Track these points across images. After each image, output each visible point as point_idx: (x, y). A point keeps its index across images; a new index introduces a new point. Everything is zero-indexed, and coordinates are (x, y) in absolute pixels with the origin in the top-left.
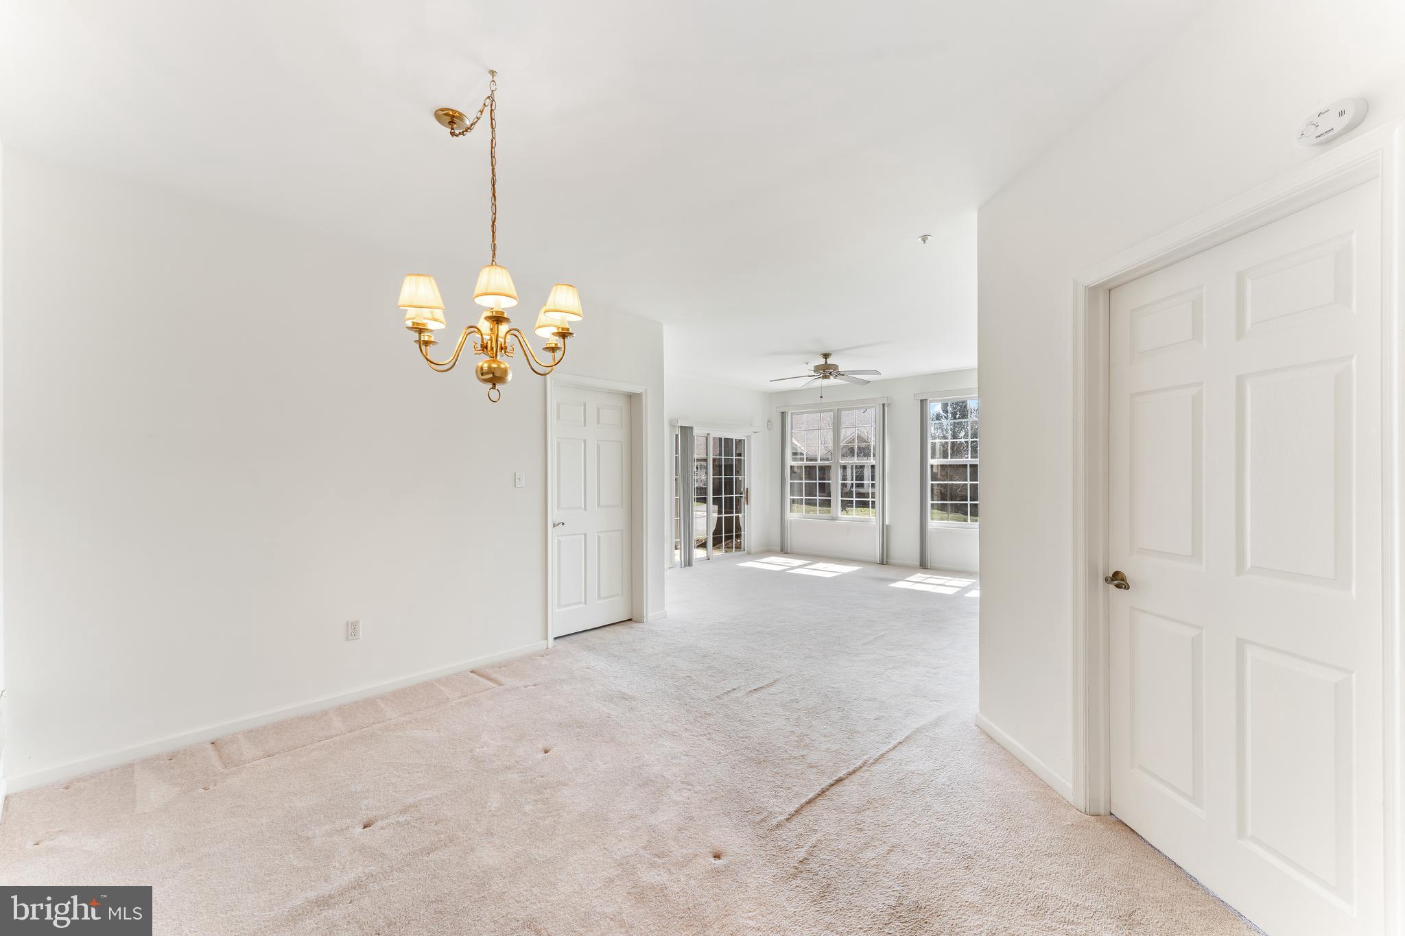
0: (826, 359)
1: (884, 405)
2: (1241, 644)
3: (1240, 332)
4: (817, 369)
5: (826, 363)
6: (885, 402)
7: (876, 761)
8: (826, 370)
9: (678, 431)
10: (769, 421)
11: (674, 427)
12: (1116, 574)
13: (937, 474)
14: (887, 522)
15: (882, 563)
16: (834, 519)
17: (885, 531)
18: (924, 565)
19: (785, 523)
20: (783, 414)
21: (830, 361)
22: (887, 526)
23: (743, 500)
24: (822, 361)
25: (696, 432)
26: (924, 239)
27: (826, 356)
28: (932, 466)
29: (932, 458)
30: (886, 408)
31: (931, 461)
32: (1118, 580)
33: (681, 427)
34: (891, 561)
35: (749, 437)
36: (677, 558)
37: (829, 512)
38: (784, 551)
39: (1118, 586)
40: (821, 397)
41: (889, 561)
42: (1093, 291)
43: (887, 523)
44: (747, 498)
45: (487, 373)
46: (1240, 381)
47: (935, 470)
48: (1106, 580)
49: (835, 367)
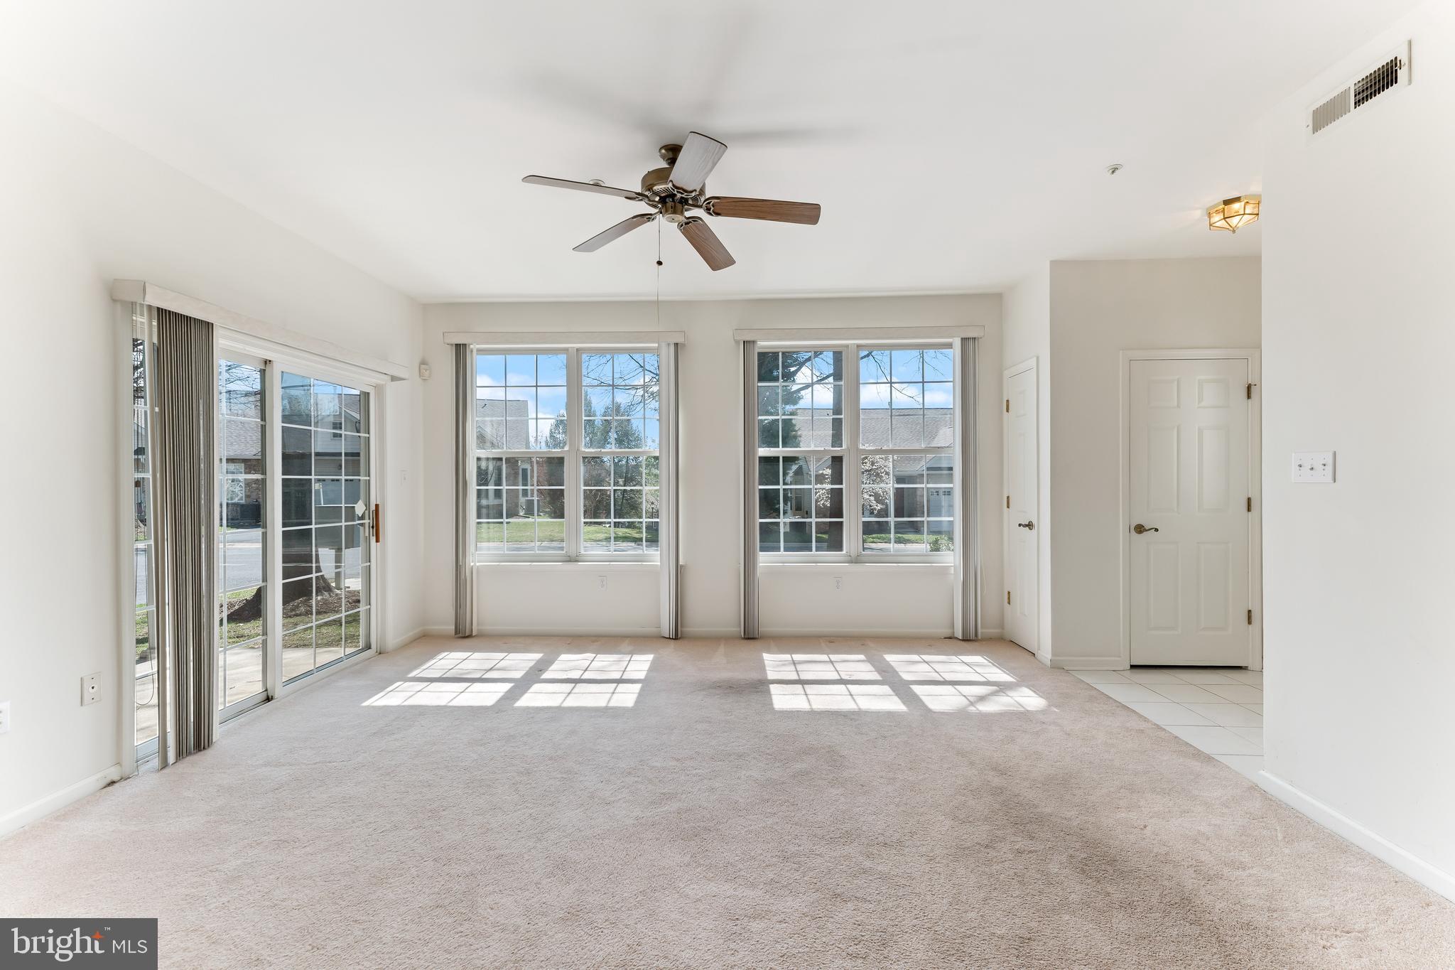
1: (676, 345)
6: (680, 340)
9: (147, 329)
10: (423, 363)
11: (132, 307)
15: (673, 637)
16: (571, 560)
17: (679, 578)
19: (466, 575)
20: (460, 350)
25: (222, 342)
30: (680, 353)
33: (161, 312)
34: (688, 630)
35: (379, 389)
36: (147, 719)
38: (461, 632)
40: (660, 263)
41: (685, 629)
44: (376, 527)
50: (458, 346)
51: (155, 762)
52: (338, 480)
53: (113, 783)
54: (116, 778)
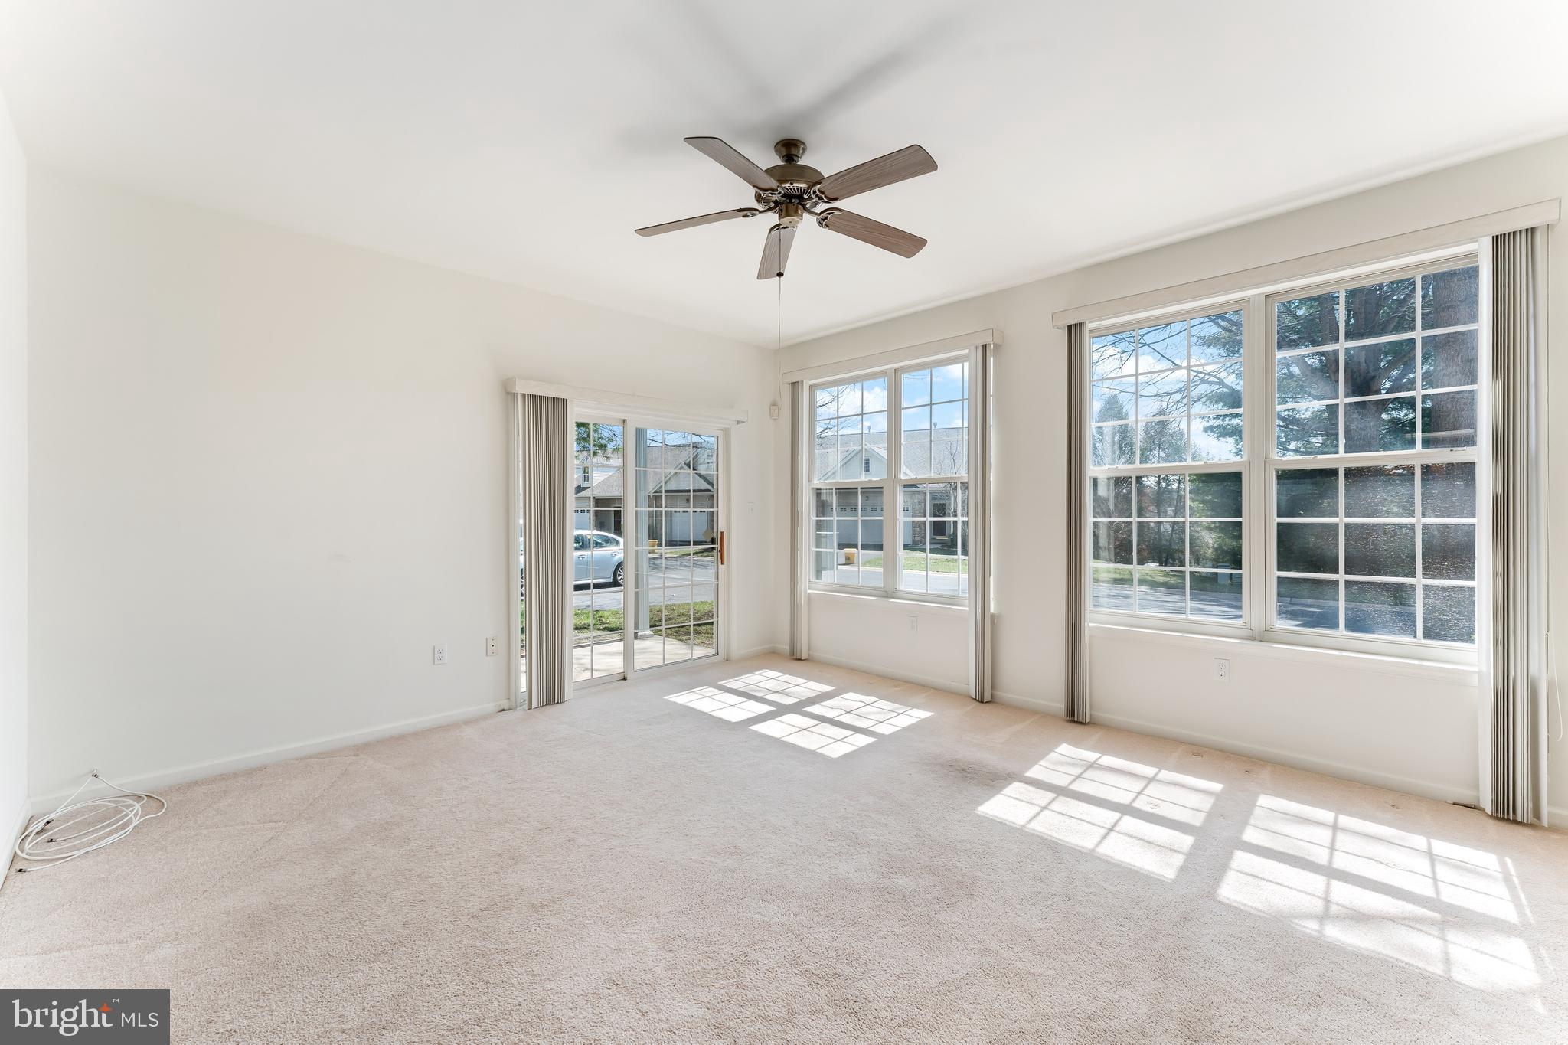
1: (984, 346)
6: (988, 340)
10: (774, 404)
13: (1105, 502)
14: (992, 608)
15: (980, 700)
16: (887, 596)
17: (989, 629)
18: (1075, 719)
19: (799, 602)
20: (795, 388)
22: (992, 616)
28: (1093, 480)
29: (1095, 463)
30: (991, 361)
34: (1001, 694)
35: (726, 432)
38: (795, 654)
41: (997, 697)
43: (992, 611)
44: (722, 551)
47: (1102, 491)
50: (793, 385)
51: (526, 706)
52: (687, 512)
53: (503, 710)
54: (505, 708)
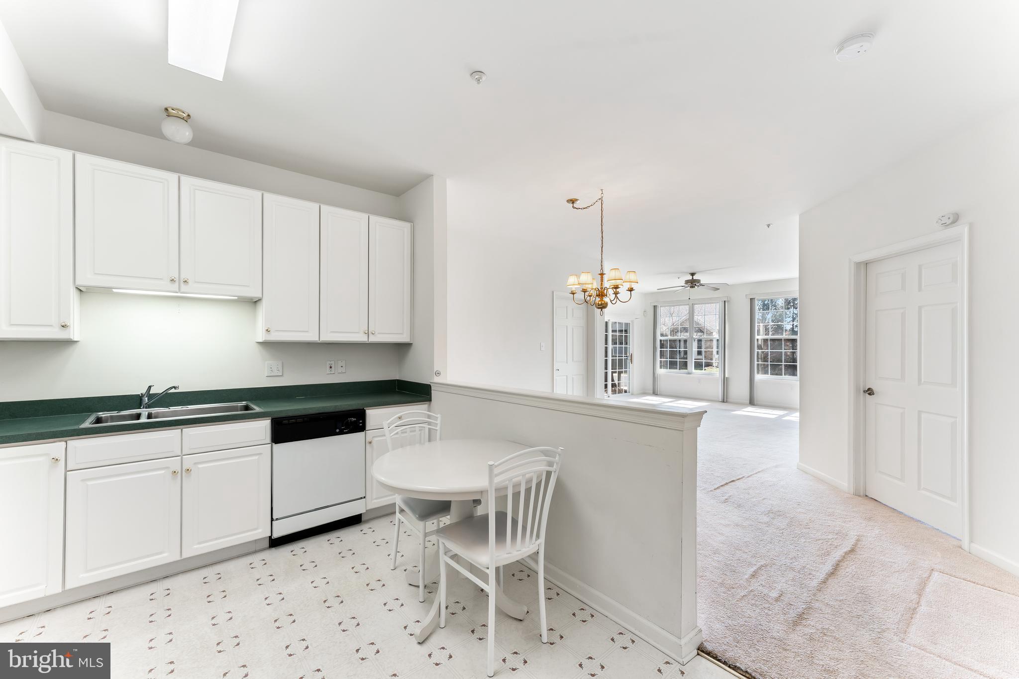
0: (693, 276)
1: (725, 301)
2: (920, 412)
3: (920, 289)
4: (687, 282)
5: (693, 278)
6: (726, 300)
7: (749, 477)
8: (693, 283)
10: (645, 312)
12: (869, 389)
13: (761, 346)
15: (723, 401)
16: (689, 373)
17: (725, 381)
18: (752, 402)
19: (656, 375)
20: (655, 307)
21: (695, 277)
22: (727, 378)
23: (629, 361)
24: (690, 278)
26: (768, 226)
27: (693, 274)
28: (758, 340)
29: (758, 335)
30: (726, 303)
31: (757, 337)
32: (870, 392)
35: (632, 321)
37: (687, 369)
38: (655, 393)
39: (870, 394)
41: (728, 400)
42: (858, 265)
43: (726, 376)
44: (631, 360)
45: (600, 305)
46: (920, 308)
47: (760, 343)
48: (864, 391)
49: (698, 281)
50: (654, 306)
